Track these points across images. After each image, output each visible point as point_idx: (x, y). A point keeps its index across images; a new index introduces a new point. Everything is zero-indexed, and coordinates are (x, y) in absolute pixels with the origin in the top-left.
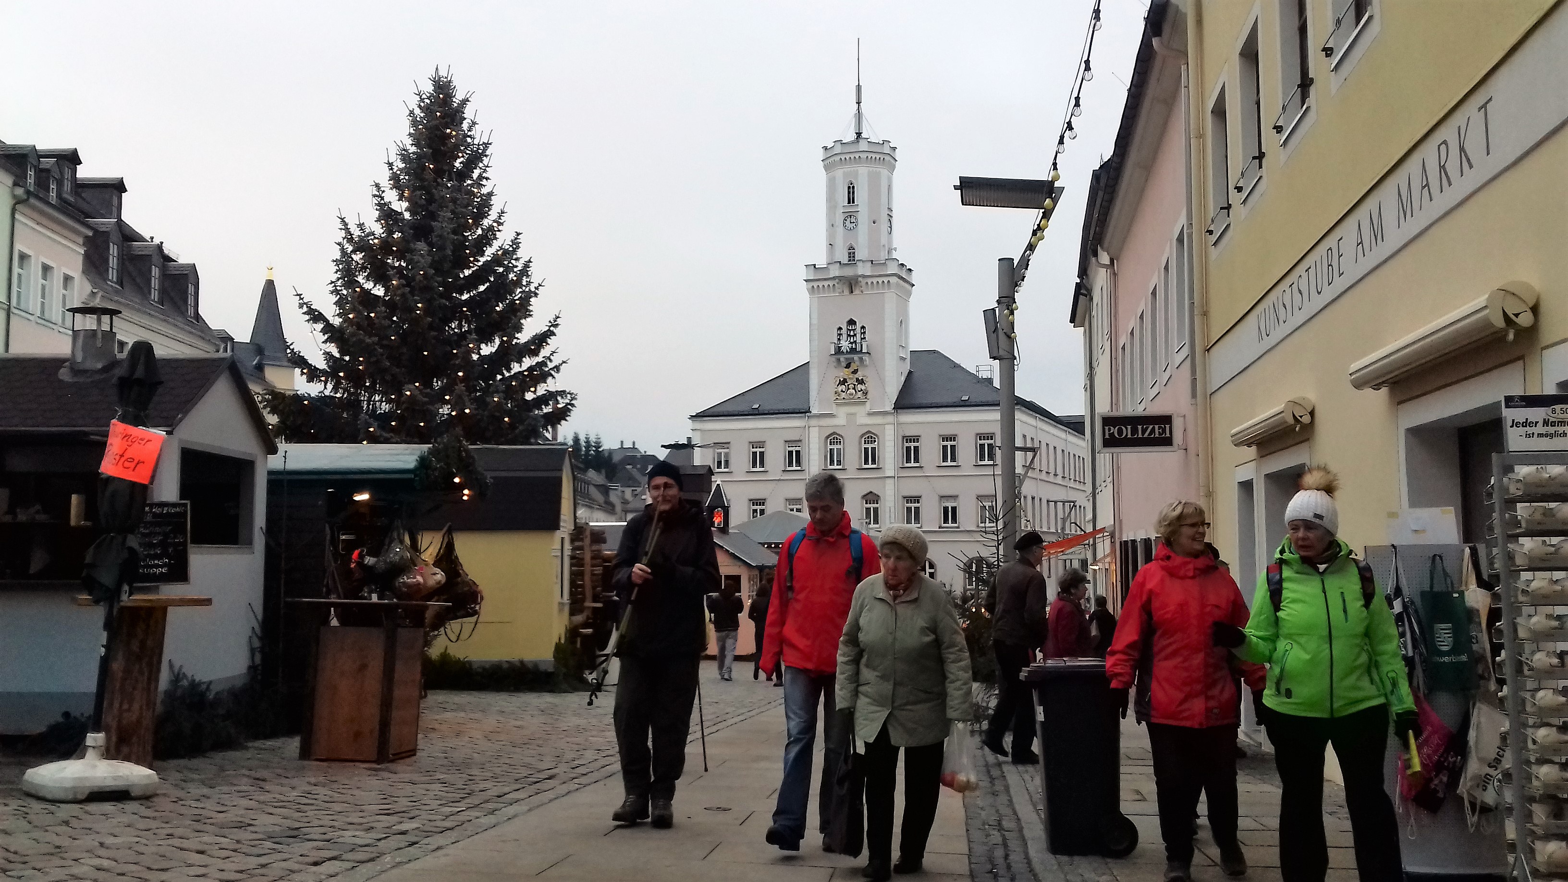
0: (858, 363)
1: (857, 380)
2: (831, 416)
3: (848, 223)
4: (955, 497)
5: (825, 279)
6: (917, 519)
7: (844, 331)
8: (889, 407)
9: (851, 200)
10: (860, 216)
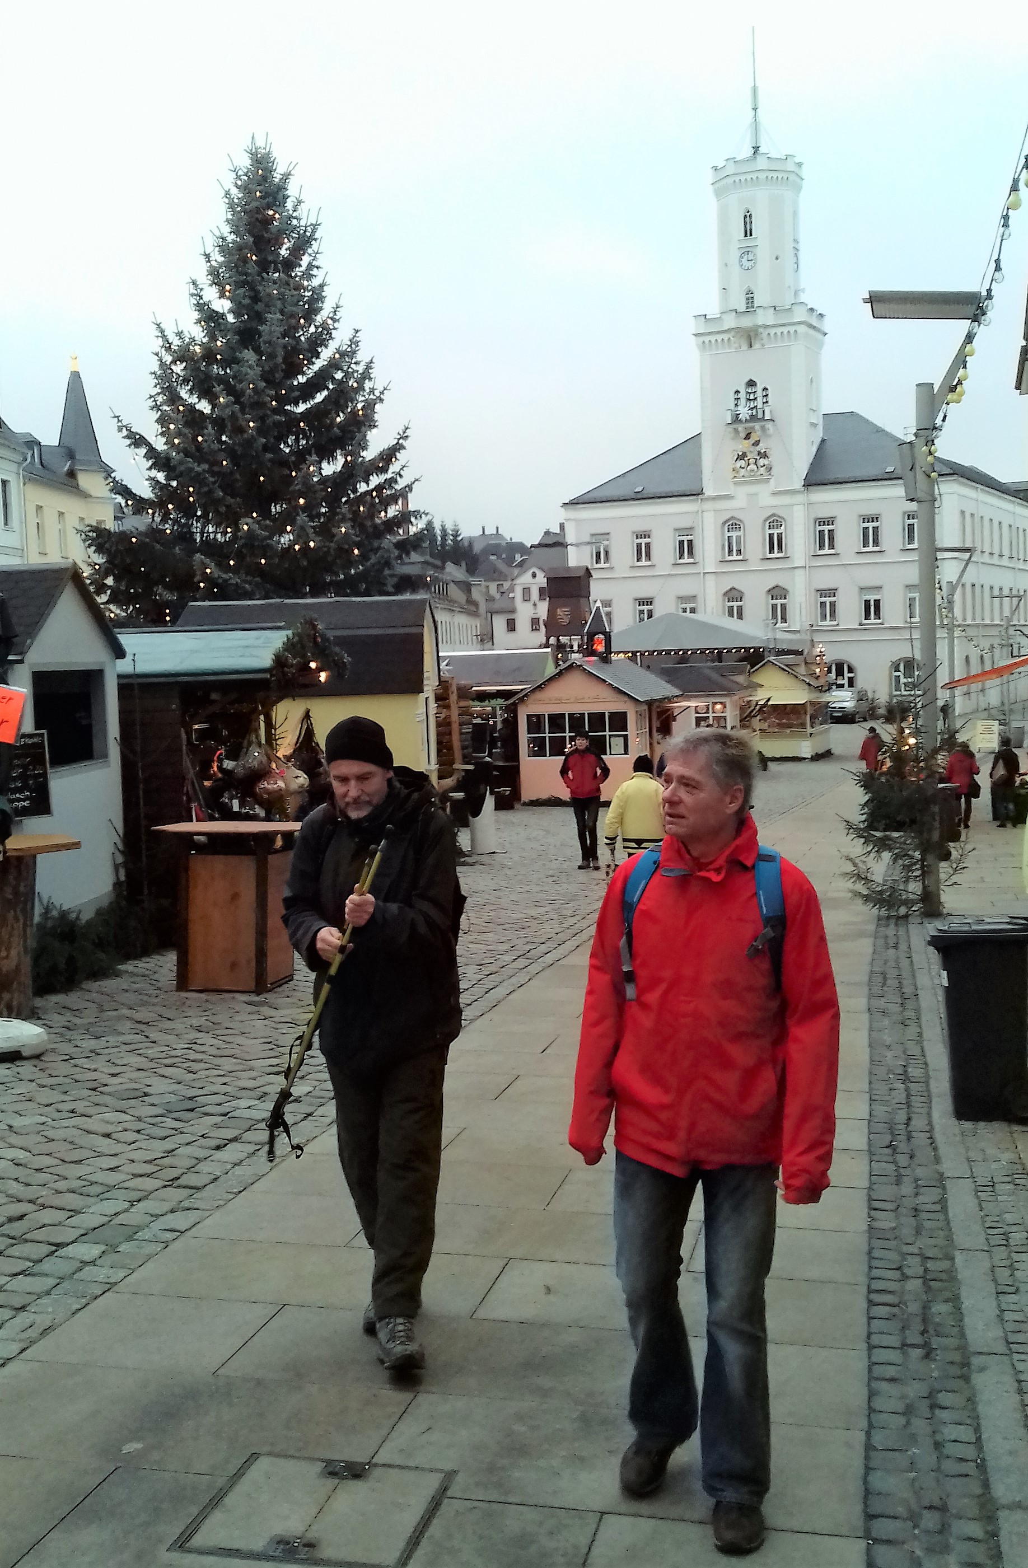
0: (759, 433)
1: (759, 453)
2: (728, 497)
3: (744, 260)
4: (879, 588)
5: (719, 332)
6: (833, 615)
7: (742, 395)
8: (798, 484)
9: (748, 233)
10: (759, 251)
